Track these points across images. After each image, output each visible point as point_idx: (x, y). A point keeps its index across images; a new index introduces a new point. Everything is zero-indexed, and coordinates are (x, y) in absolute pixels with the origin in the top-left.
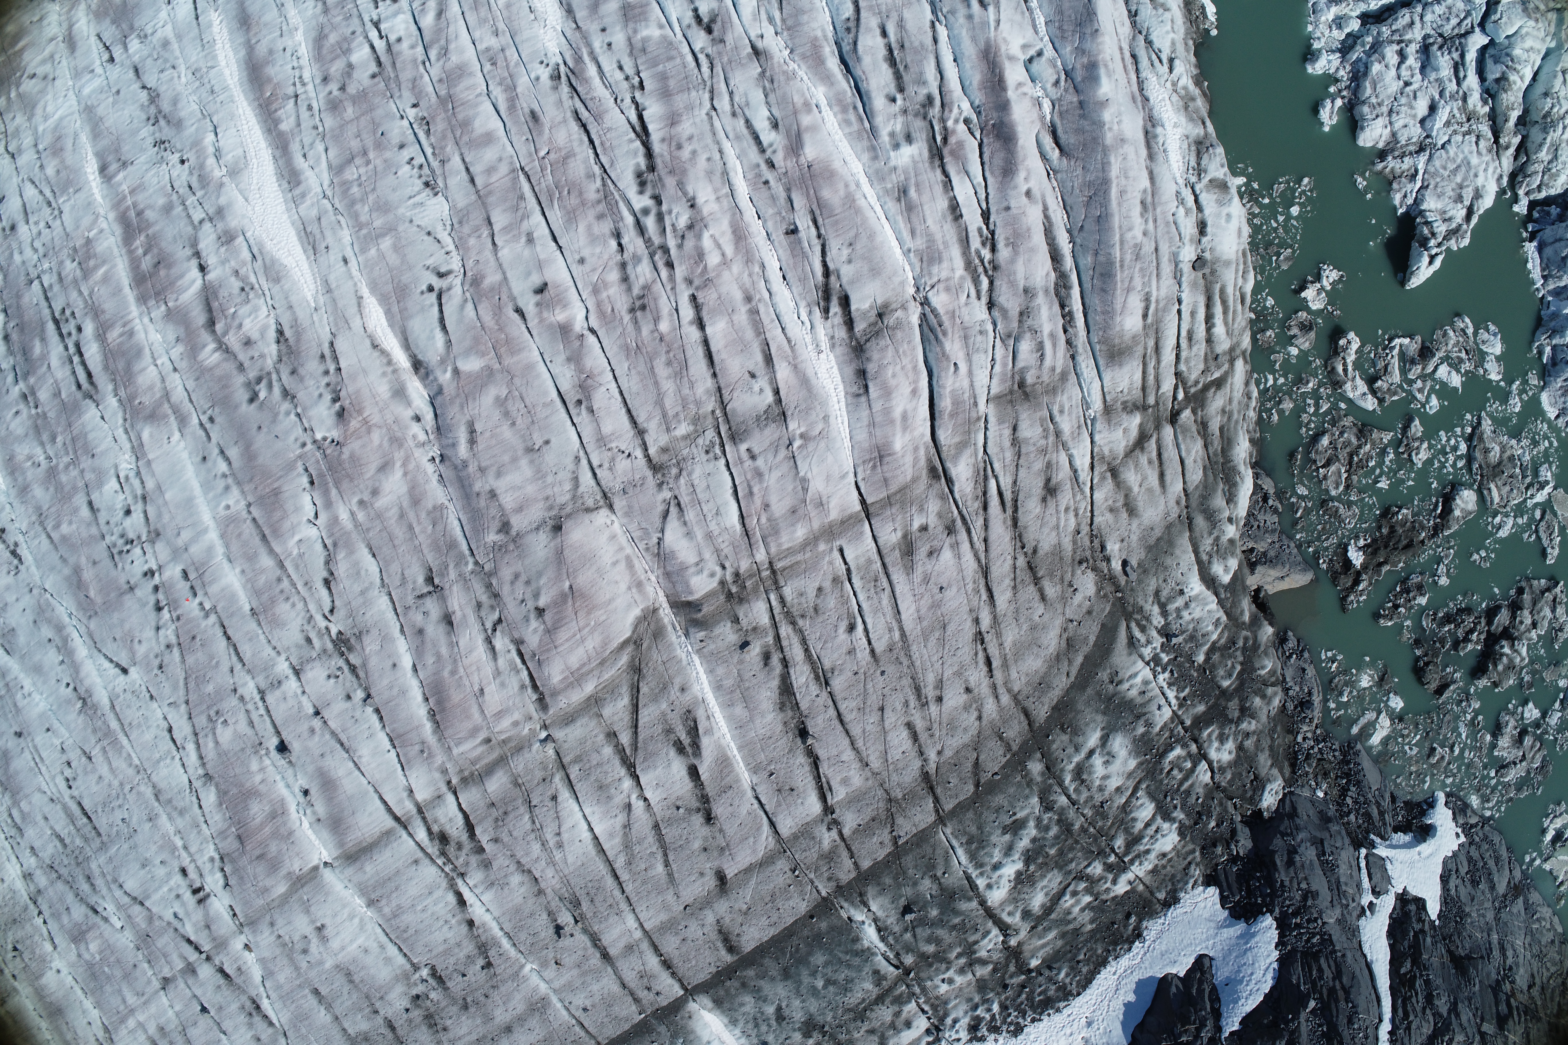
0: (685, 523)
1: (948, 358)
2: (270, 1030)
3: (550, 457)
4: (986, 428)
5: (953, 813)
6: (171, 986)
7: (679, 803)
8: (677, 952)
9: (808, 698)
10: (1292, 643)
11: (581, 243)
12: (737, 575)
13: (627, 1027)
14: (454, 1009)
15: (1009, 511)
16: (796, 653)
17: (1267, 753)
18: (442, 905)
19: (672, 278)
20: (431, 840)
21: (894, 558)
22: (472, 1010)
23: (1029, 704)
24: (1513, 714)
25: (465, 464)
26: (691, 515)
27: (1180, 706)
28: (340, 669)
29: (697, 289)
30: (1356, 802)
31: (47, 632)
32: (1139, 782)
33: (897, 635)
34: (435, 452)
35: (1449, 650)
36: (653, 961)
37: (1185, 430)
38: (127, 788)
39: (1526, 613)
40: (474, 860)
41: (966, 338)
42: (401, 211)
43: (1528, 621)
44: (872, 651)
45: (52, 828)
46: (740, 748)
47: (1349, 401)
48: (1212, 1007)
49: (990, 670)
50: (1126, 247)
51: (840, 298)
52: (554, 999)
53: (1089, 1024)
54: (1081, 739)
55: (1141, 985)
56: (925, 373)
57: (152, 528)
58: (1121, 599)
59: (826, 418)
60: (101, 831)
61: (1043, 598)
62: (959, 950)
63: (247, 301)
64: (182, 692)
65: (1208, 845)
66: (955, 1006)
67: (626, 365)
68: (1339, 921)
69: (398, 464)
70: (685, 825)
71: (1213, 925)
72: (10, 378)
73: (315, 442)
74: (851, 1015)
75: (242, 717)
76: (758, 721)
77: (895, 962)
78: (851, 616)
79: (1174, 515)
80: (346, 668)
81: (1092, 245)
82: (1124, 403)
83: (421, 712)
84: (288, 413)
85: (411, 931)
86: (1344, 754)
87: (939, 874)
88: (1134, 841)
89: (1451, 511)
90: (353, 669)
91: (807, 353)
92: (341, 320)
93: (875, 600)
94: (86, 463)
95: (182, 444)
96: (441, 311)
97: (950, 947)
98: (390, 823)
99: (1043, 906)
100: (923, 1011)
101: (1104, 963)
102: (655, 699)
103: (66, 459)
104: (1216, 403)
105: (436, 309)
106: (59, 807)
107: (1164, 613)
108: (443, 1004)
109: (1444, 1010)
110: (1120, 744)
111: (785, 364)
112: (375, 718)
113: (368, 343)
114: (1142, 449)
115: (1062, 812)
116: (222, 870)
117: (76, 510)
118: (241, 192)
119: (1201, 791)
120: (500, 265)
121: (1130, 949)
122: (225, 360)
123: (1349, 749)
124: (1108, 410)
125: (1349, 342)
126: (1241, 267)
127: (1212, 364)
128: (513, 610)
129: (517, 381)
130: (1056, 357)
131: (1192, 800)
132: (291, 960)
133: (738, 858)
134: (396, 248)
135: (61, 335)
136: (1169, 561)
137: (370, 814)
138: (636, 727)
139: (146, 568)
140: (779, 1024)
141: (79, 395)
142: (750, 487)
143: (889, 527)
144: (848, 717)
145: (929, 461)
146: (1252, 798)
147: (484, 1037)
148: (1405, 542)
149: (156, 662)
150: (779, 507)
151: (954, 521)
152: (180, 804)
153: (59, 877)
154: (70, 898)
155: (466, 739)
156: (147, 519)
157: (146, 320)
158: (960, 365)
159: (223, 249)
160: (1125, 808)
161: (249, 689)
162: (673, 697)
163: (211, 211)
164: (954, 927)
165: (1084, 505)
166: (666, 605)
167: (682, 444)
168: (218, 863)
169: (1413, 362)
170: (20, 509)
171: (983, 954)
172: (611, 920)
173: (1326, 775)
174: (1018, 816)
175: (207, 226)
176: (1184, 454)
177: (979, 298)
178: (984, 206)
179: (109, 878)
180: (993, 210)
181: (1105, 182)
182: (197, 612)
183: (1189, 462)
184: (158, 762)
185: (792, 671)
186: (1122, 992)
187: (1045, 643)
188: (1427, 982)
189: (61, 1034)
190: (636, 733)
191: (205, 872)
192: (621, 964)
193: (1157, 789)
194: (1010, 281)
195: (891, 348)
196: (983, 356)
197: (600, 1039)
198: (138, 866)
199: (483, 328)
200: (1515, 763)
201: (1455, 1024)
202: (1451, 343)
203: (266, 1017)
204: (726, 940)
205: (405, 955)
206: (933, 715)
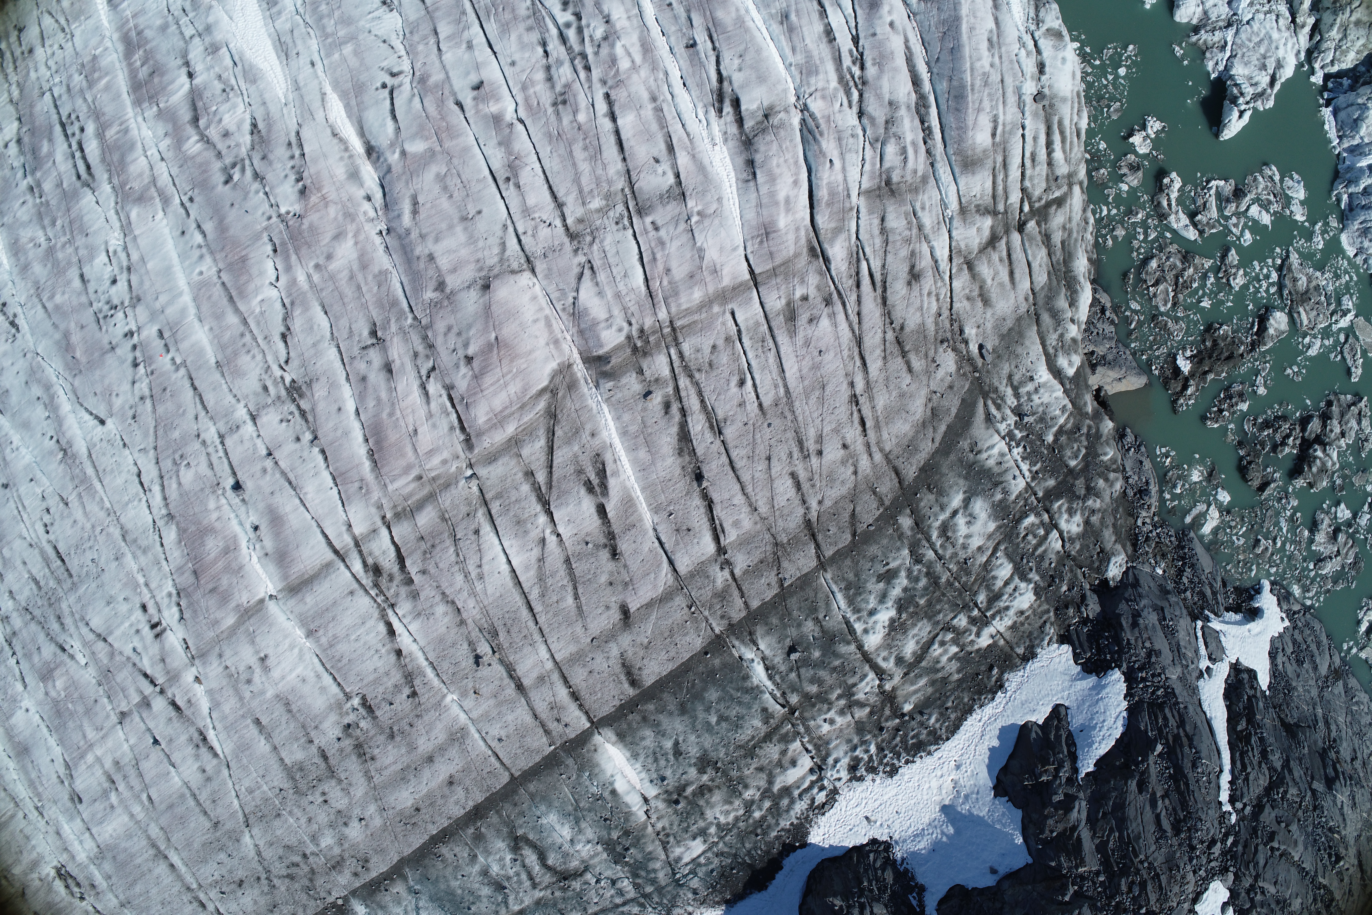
0: (597, 284)
1: (824, 155)
2: (215, 761)
3: (481, 225)
4: (858, 218)
5: (833, 559)
6: (128, 720)
7: (588, 539)
8: (584, 684)
9: (704, 445)
10: (1130, 438)
11: (513, 49)
12: (642, 331)
13: (538, 759)
14: (382, 738)
15: (879, 291)
16: (693, 403)
17: (1111, 530)
18: (373, 634)
19: (589, 79)
20: (366, 572)
21: (778, 322)
22: (398, 739)
23: (899, 463)
24: (1327, 513)
25: (408, 232)
26: (602, 276)
27: (1033, 478)
28: (291, 413)
29: (610, 88)
30: (1191, 582)
31: (37, 391)
32: (998, 544)
33: (782, 391)
34: (383, 227)
35: (1268, 452)
36: (562, 693)
37: (1031, 239)
38: (98, 530)
39: (1335, 422)
40: (403, 591)
41: (840, 139)
42: (362, 23)
43: (1337, 430)
44: (760, 405)
45: (29, 572)
46: (643, 490)
48: (1069, 751)
49: (864, 430)
50: (976, 74)
51: (732, 101)
52: (473, 730)
53: (958, 767)
54: (945, 500)
55: (1004, 732)
56: (805, 169)
57: (134, 294)
58: (978, 378)
59: (720, 200)
60: (73, 572)
61: (910, 370)
62: (839, 691)
63: (228, 99)
64: (151, 439)
65: (1061, 607)
66: (836, 747)
67: (549, 149)
68: (1180, 678)
69: (350, 235)
70: (593, 560)
71: (1067, 678)
72: (20, 174)
73: (279, 216)
74: (742, 752)
75: (203, 459)
76: (659, 465)
77: (781, 701)
78: (741, 372)
79: (1023, 308)
80: (297, 413)
81: (947, 72)
82: (977, 206)
83: (362, 451)
84: (257, 192)
85: (345, 661)
86: (1180, 540)
87: (821, 616)
88: (995, 597)
89: (1266, 329)
90: (303, 414)
91: (704, 145)
92: (307, 112)
93: (763, 359)
94: (80, 241)
95: (165, 222)
96: (392, 104)
97: (832, 688)
98: (330, 555)
99: (914, 653)
100: (807, 750)
101: (970, 711)
102: (568, 442)
103: (63, 239)
104: (1057, 219)
105: (388, 102)
106: (37, 551)
107: (1017, 395)
109: (1278, 765)
110: (980, 507)
111: (685, 153)
112: (320, 458)
113: (329, 131)
114: (994, 248)
115: (929, 565)
116: (179, 605)
117: (69, 282)
118: (226, 12)
119: (1053, 556)
120: (444, 67)
121: (993, 699)
122: (206, 149)
123: (1183, 536)
124: (963, 210)
125: (1172, 181)
126: (1076, 105)
127: (1052, 183)
128: (445, 358)
129: (455, 161)
130: (918, 162)
131: (1046, 564)
132: (236, 690)
133: (641, 593)
134: (356, 53)
135: (66, 136)
136: (1019, 350)
137: (313, 547)
138: (551, 467)
139: (127, 329)
140: (676, 759)
141: (78, 184)
142: (653, 254)
143: (775, 295)
144: (739, 464)
145: (809, 241)
146: (1099, 568)
147: (408, 767)
148: (1226, 354)
149: (131, 413)
150: (679, 271)
151: (831, 294)
152: (144, 543)
153: (33, 619)
154: (41, 637)
155: (400, 475)
156: (130, 286)
157: (140, 119)
158: (835, 161)
159: (209, 58)
160: (987, 566)
161: (211, 434)
162: (584, 441)
163: (200, 29)
164: (835, 669)
165: (944, 291)
166: (579, 361)
167: (596, 216)
168: (175, 598)
169: (1228, 201)
170: (21, 284)
171: (860, 696)
172: (525, 651)
173: (1164, 556)
174: (892, 565)
175: (197, 40)
176: (1030, 258)
177: (850, 107)
178: (854, 32)
179: (77, 616)
180: (861, 35)
181: (957, 19)
182: (169, 366)
183: (1035, 265)
184: (127, 504)
185: (689, 420)
186: (987, 737)
187: (913, 409)
188: (1262, 739)
189: (26, 773)
190: (551, 472)
191: (163, 607)
192: (533, 695)
193: (1014, 551)
194: (877, 95)
195: (775, 143)
196: (855, 156)
197: (513, 771)
198: (103, 603)
199: (427, 117)
200: (1331, 558)
201: (1288, 778)
202: (1261, 187)
203: (211, 748)
204: (629, 674)
205: (339, 684)
206: (814, 467)
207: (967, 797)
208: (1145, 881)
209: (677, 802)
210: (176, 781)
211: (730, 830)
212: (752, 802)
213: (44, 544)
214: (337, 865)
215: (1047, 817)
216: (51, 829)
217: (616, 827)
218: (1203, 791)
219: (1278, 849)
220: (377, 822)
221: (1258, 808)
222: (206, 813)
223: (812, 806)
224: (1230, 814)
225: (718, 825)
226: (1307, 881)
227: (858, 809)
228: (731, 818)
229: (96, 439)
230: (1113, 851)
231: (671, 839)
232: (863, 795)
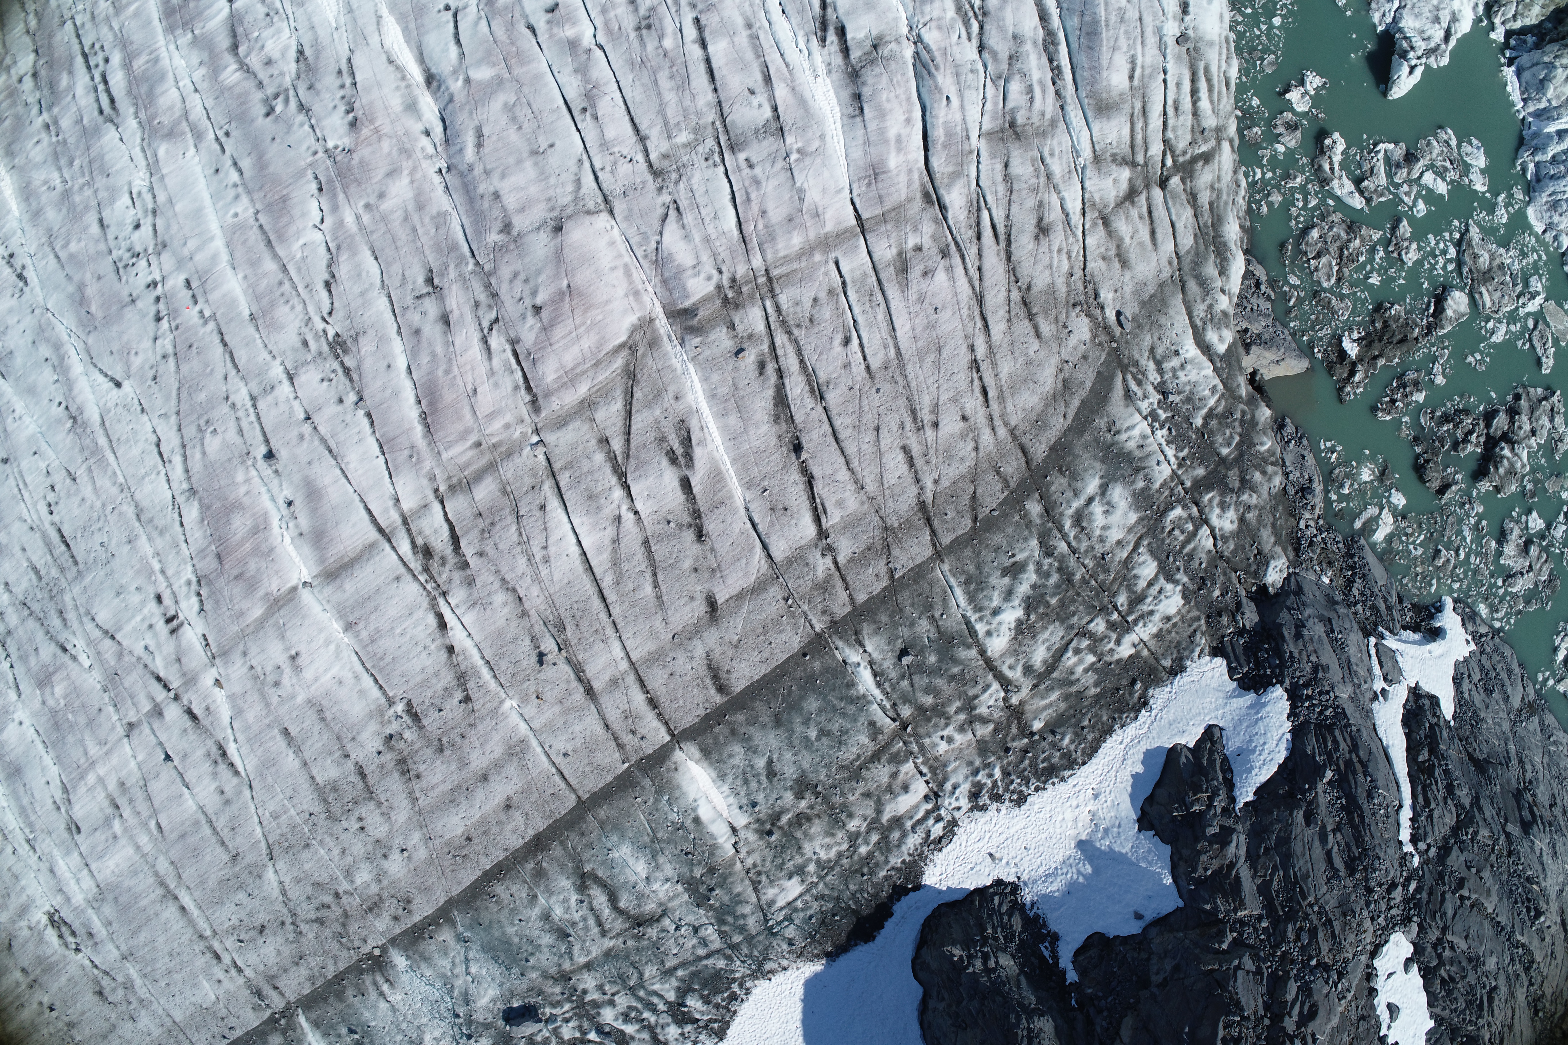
0: (683, 227)
1: (940, 91)
2: (235, 780)
3: (554, 160)
4: (978, 162)
5: (951, 548)
6: (136, 732)
7: (670, 517)
8: (663, 689)
9: (803, 411)
10: (1290, 429)
12: (734, 280)
13: (609, 778)
14: (429, 752)
15: (1003, 244)
16: (791, 363)
17: (1270, 530)
18: (422, 627)
19: (676, 2)
20: (414, 554)
21: (888, 274)
22: (448, 752)
23: (1026, 440)
25: (471, 168)
26: (689, 218)
27: (1180, 466)
28: (334, 371)
29: (701, 12)
30: (1362, 594)
31: (45, 351)
32: (1140, 538)
33: (892, 352)
34: (444, 165)
36: (639, 699)
37: (1175, 197)
38: (109, 508)
39: (1524, 418)
40: (457, 576)
41: (957, 75)
43: (1527, 427)
44: (868, 368)
45: (29, 560)
46: (734, 461)
47: (1338, 199)
48: (1224, 778)
49: (987, 401)
50: (1111, 8)
51: (836, 29)
52: (534, 743)
53: (1096, 796)
54: (1079, 484)
55: (1149, 755)
56: (918, 107)
57: (159, 240)
58: (1116, 349)
59: (822, 137)
60: (79, 559)
61: (1038, 335)
62: (958, 704)
63: (272, 23)
64: (173, 402)
65: (1213, 614)
66: (955, 770)
67: (631, 77)
68: (1351, 698)
69: (406, 172)
70: (675, 542)
71: (1221, 695)
72: (35, 110)
73: (326, 151)
74: (846, 774)
75: (232, 425)
76: (752, 432)
77: (891, 713)
78: (846, 329)
79: (1167, 272)
80: (340, 371)
81: (1079, 7)
82: (1114, 155)
83: (413, 414)
84: (302, 125)
86: (1348, 547)
87: (937, 615)
88: (1137, 600)
89: (1443, 310)
90: (347, 372)
91: (805, 77)
92: (359, 37)
93: (871, 315)
94: (101, 182)
95: (197, 159)
96: (456, 27)
97: (949, 700)
98: (374, 535)
99: (1045, 662)
100: (921, 773)
101: (1110, 731)
102: (649, 405)
103: (81, 181)
104: (1205, 177)
105: (451, 25)
106: (38, 535)
107: (1160, 371)
108: (417, 746)
109: (1466, 802)
110: (1119, 494)
111: (783, 85)
112: (365, 422)
113: (384, 57)
114: (1133, 203)
115: (1062, 559)
116: (199, 594)
117: (86, 228)
119: (1204, 556)
121: (1136, 718)
122: (245, 79)
123: (1352, 541)
124: (1097, 159)
125: (1334, 142)
126: (1224, 51)
127: (1198, 136)
128: (510, 308)
129: (525, 89)
130: (1045, 103)
131: (1195, 564)
132: (262, 695)
133: (730, 581)
135: (89, 68)
136: (1163, 320)
137: (354, 525)
138: (629, 434)
139: (149, 279)
140: (770, 781)
141: (100, 119)
142: (747, 193)
143: (884, 243)
144: (843, 434)
145: (923, 186)
146: (1256, 573)
147: (459, 786)
148: (1399, 337)
149: (151, 374)
150: (776, 214)
151: (948, 246)
152: (162, 523)
153: (31, 614)
154: (40, 635)
155: (456, 442)
156: (155, 231)
157: (172, 47)
158: (952, 98)
160: (1127, 563)
161: (241, 396)
162: (666, 404)
164: (953, 677)
165: (1077, 249)
166: (662, 315)
167: (683, 151)
168: (194, 587)
169: (1398, 166)
170: (31, 232)
171: (983, 710)
172: (596, 648)
173: (1330, 563)
174: (1018, 558)
176: (1174, 218)
177: (970, 39)
179: (82, 610)
182: (196, 320)
183: (1179, 226)
184: (143, 478)
185: (787, 382)
186: (1129, 762)
187: (1041, 380)
188: (1447, 772)
189: (17, 799)
190: (628, 440)
191: (181, 597)
192: (605, 701)
193: (1159, 547)
194: (999, 27)
195: (885, 76)
196: (974, 93)
197: (580, 793)
198: (113, 594)
199: (495, 41)
200: (1522, 574)
201: (1478, 817)
202: (1435, 152)
203: (232, 765)
204: (715, 677)
205: (381, 687)
206: (929, 440)
207: (1106, 831)
208: (1316, 928)
209: (770, 833)
210: (190, 804)
211: (832, 868)
212: (858, 834)
213: (47, 526)
214: (374, 907)
215: (1200, 853)
216: (44, 866)
217: (700, 863)
218: (1380, 825)
219: (1469, 898)
220: (422, 854)
221: (1445, 850)
222: (223, 843)
223: (927, 841)
224: (1412, 856)
225: (818, 862)
226: (1503, 938)
227: (980, 844)
228: (832, 854)
229: (110, 404)
230: (1277, 892)
231: (764, 878)
232: (987, 827)
